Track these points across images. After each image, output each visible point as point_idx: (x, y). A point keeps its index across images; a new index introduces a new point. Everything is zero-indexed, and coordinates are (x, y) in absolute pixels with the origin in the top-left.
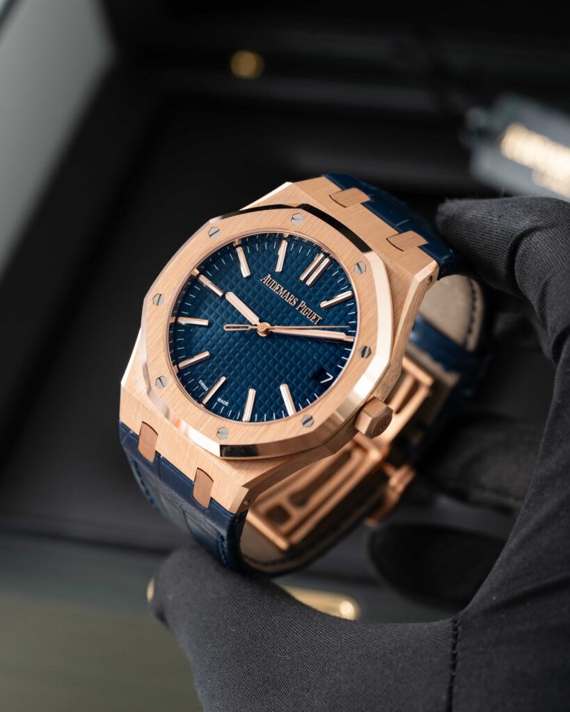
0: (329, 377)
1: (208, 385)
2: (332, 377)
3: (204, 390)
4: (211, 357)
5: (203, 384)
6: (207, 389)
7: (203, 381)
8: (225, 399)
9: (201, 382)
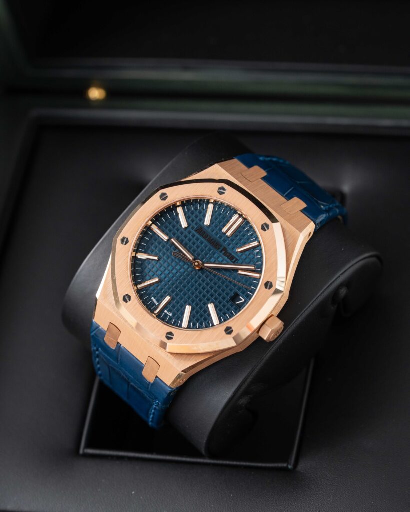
0: (242, 300)
1: (158, 301)
2: (244, 300)
3: (155, 305)
4: (160, 282)
5: (154, 301)
6: (157, 304)
7: (154, 298)
8: (170, 311)
9: (152, 298)
